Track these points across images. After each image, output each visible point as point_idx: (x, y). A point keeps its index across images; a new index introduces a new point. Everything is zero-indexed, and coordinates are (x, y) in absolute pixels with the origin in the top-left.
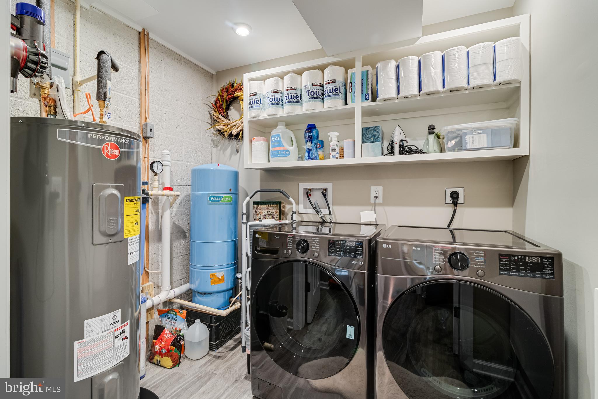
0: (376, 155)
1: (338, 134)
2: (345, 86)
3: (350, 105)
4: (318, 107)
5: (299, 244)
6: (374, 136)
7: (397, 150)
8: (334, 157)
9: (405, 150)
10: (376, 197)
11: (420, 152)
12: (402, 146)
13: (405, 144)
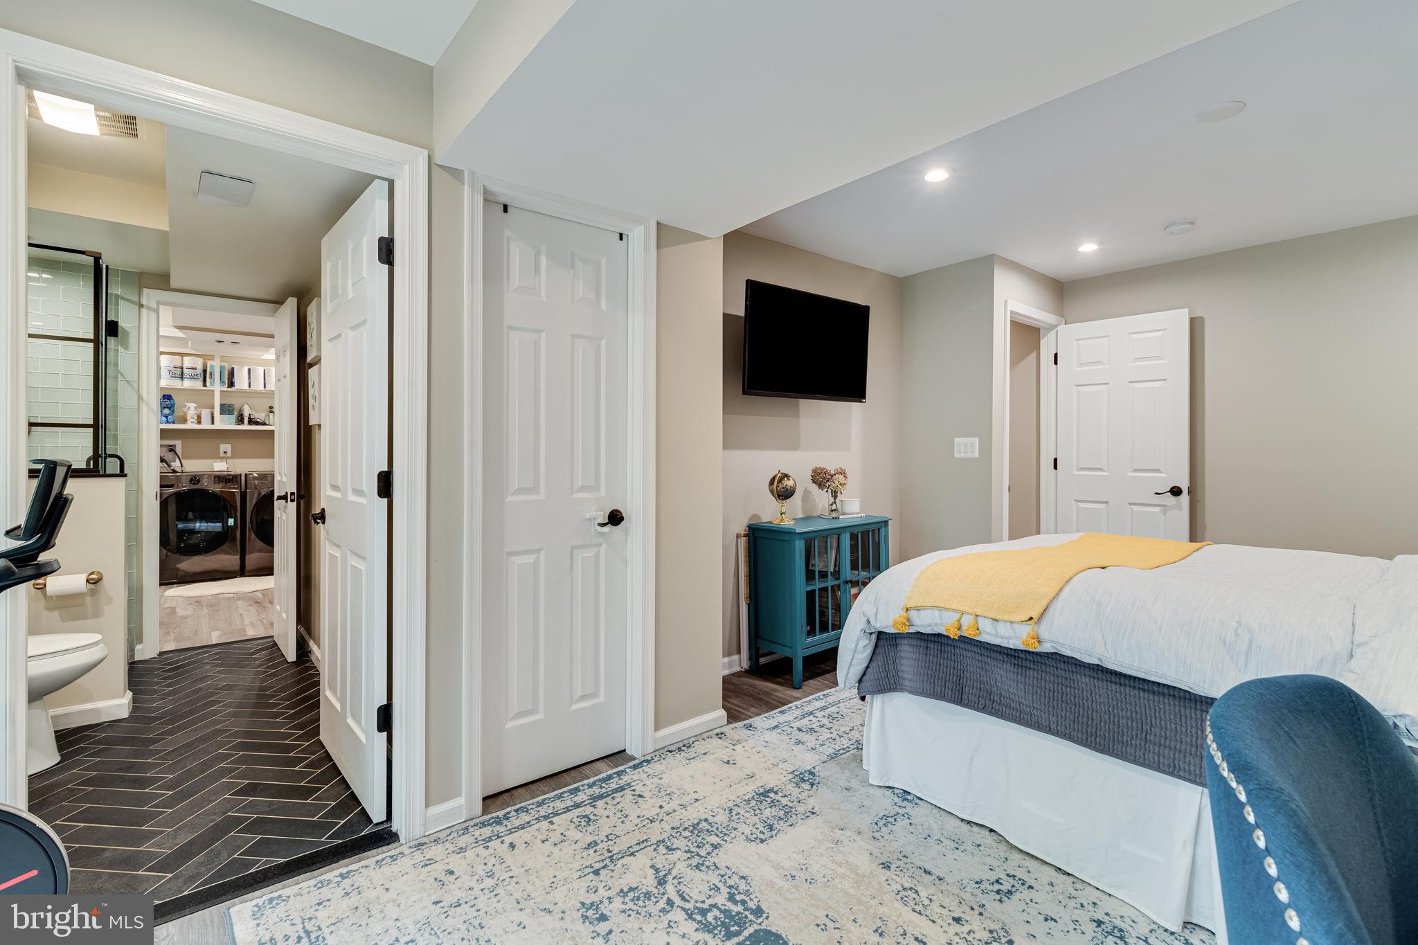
0: (230, 424)
1: (196, 405)
2: (205, 371)
3: (209, 387)
4: (177, 384)
5: (191, 480)
6: (230, 410)
7: (246, 420)
8: (192, 422)
9: (251, 422)
10: (225, 452)
11: (264, 424)
12: (249, 418)
13: (252, 417)
